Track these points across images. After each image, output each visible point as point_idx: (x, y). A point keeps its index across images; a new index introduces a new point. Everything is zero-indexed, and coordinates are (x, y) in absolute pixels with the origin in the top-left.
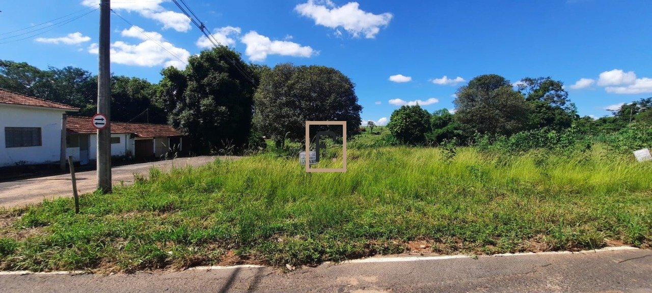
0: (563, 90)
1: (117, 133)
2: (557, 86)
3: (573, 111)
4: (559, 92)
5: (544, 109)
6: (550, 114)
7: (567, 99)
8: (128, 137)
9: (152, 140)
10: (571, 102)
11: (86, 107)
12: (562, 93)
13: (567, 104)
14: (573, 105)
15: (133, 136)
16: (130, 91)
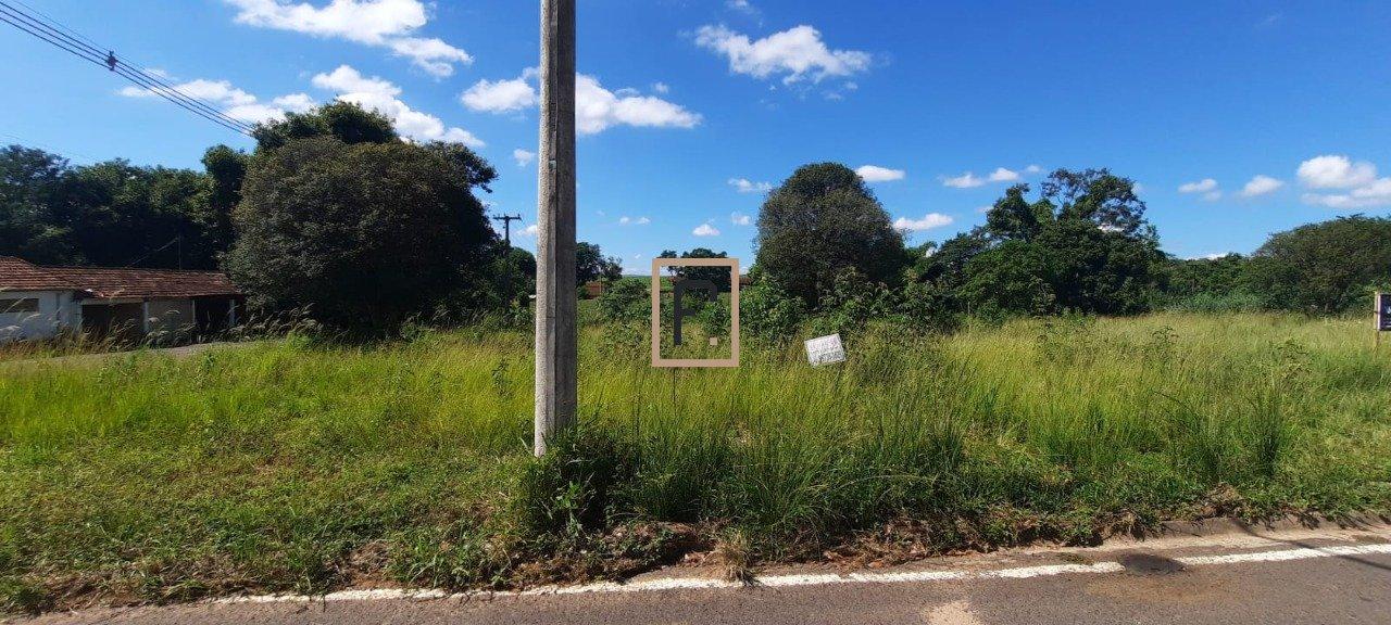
0: (1134, 199)
1: (27, 291)
2: (1121, 189)
3: (1151, 243)
4: (1127, 204)
5: (1086, 238)
6: (1098, 250)
7: (1142, 219)
8: (65, 298)
9: (139, 305)
10: (1150, 225)
11: (43, 231)
12: (1134, 204)
13: (1142, 229)
14: (1152, 230)
15: (79, 295)
16: (156, 198)
